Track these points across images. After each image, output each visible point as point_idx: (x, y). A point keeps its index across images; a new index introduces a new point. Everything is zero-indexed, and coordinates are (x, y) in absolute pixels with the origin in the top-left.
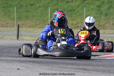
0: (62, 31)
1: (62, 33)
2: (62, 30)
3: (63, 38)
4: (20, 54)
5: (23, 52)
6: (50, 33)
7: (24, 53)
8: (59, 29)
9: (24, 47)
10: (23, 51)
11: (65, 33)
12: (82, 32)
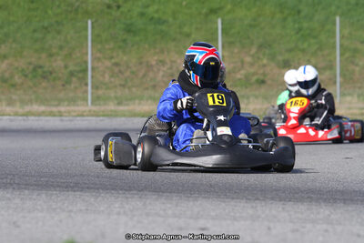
0: (216, 100)
1: (217, 104)
2: (215, 95)
3: (222, 118)
4: (100, 160)
5: (110, 155)
6: (184, 100)
7: (111, 157)
8: (209, 95)
9: (111, 142)
10: (109, 152)
11: (225, 105)
12: (294, 100)
